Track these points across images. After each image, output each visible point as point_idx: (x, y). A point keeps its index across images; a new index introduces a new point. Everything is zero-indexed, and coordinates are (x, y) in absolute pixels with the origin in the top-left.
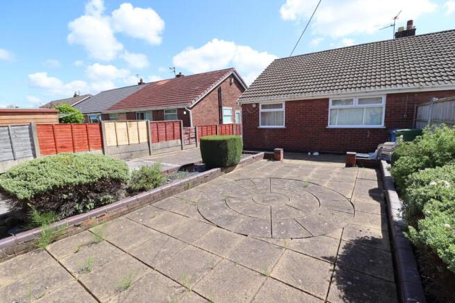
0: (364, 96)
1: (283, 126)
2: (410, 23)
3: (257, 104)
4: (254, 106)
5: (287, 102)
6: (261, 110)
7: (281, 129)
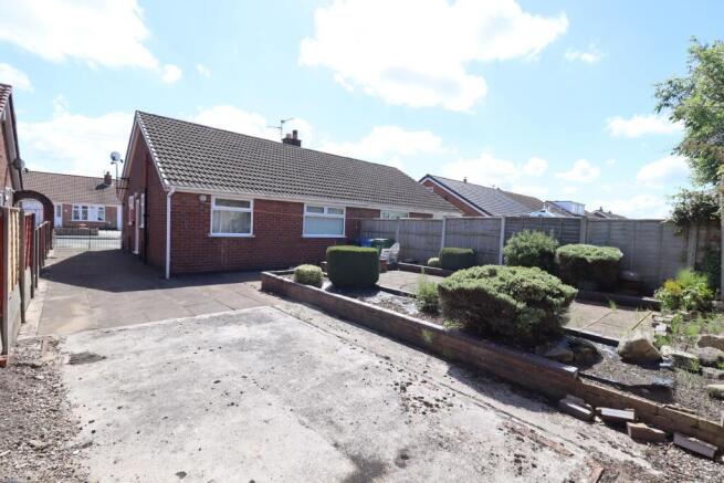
0: (332, 206)
1: (250, 235)
2: (295, 132)
3: (209, 196)
4: (203, 199)
5: (256, 201)
6: (214, 207)
7: (247, 238)
